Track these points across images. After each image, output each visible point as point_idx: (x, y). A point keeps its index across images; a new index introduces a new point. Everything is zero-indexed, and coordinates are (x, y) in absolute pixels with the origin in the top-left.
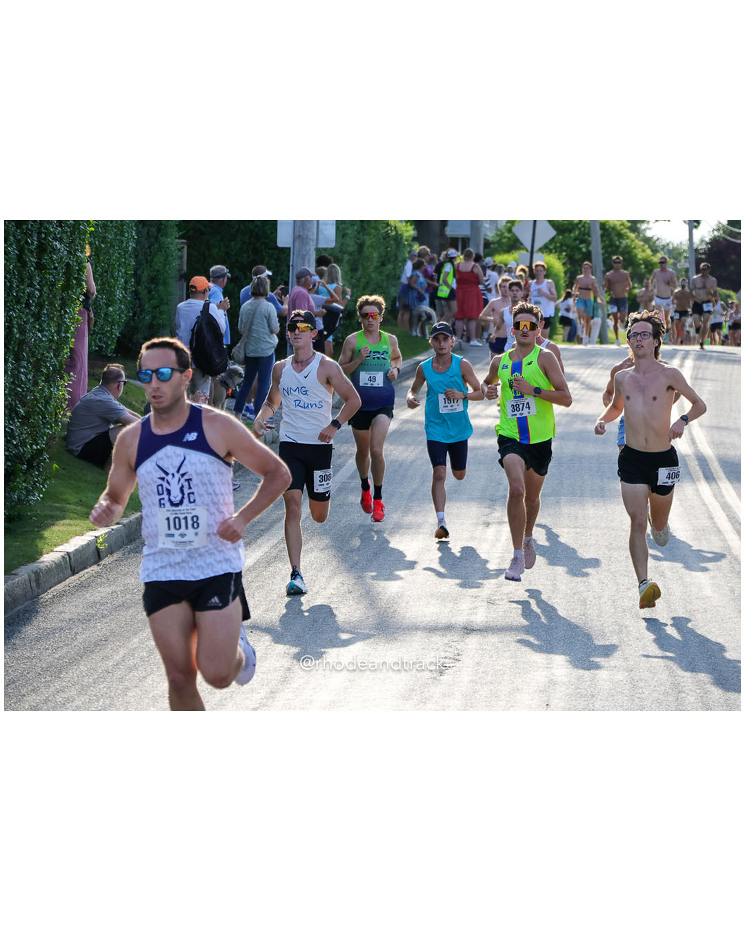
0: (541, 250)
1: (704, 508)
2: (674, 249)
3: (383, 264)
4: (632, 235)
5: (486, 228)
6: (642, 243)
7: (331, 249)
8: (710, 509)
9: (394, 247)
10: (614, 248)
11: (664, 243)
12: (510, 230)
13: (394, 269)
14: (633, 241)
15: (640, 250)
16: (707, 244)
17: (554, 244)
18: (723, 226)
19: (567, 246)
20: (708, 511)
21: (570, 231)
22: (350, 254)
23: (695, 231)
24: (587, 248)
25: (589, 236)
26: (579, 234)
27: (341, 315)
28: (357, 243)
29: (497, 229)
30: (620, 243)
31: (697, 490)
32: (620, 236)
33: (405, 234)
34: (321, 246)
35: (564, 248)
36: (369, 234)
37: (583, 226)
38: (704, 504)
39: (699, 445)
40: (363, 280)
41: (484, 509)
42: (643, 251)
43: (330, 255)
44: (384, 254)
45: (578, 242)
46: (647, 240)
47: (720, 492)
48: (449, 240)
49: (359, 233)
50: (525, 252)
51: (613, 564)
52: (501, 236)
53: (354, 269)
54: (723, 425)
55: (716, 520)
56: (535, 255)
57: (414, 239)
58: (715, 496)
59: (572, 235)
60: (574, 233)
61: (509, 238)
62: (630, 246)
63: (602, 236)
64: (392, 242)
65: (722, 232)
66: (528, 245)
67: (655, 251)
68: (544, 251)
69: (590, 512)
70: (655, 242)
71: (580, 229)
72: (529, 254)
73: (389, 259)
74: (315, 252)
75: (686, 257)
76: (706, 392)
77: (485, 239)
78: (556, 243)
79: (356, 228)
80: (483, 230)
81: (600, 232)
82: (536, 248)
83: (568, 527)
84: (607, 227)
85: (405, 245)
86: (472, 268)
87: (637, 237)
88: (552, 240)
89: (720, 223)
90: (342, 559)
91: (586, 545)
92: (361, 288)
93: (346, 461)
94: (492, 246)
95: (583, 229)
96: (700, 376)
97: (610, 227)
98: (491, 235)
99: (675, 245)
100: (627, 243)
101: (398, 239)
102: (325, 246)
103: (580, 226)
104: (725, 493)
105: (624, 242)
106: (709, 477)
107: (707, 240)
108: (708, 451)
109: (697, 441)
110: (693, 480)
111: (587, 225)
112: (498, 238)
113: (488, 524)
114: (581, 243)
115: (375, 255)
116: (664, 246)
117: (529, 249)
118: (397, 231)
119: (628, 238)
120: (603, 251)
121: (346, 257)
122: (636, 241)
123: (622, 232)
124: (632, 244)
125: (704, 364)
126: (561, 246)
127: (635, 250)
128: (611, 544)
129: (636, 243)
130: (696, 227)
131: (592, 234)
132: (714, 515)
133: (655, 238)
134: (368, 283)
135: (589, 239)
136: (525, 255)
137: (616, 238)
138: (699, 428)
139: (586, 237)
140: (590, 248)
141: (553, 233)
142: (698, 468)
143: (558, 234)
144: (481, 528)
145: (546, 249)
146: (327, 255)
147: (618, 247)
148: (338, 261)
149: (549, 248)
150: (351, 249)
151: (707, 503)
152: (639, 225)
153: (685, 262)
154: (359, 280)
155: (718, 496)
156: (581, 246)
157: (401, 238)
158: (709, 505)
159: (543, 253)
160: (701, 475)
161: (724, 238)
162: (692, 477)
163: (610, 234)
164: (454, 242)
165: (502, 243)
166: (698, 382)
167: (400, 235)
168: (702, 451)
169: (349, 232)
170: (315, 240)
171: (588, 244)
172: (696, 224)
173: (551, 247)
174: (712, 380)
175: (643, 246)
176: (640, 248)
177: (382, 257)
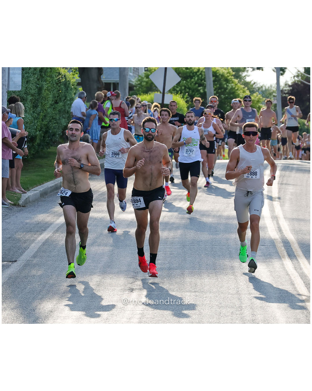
0: (170, 91)
1: (287, 277)
2: (266, 90)
3: (56, 102)
4: (236, 81)
5: (130, 75)
6: (243, 86)
7: (19, 91)
8: (292, 278)
9: (64, 89)
10: (223, 90)
11: (258, 86)
12: (147, 77)
13: (64, 106)
14: (236, 85)
15: (242, 91)
16: (290, 86)
17: (180, 88)
18: (302, 74)
19: (189, 89)
20: (290, 279)
21: (191, 78)
22: (32, 95)
23: (281, 77)
24: (204, 89)
25: (205, 81)
26: (198, 80)
27: (26, 139)
28: (37, 87)
29: (139, 76)
30: (227, 86)
31: (283, 264)
32: (227, 81)
33: (72, 81)
34: (11, 90)
35: (188, 90)
36: (46, 81)
37: (201, 74)
38: (288, 274)
39: (284, 232)
40: (41, 114)
41: (129, 279)
42: (244, 92)
43: (17, 96)
44: (57, 95)
45: (197, 85)
46: (247, 84)
47: (300, 265)
48: (104, 84)
49: (38, 80)
50: (159, 93)
51: (222, 318)
52: (141, 81)
53: (35, 106)
54: (301, 217)
55: (296, 285)
56: (166, 95)
57: (79, 84)
58: (295, 268)
59: (193, 80)
60: (194, 79)
61: (147, 82)
62: (234, 88)
63: (214, 81)
64: (62, 86)
65: (300, 78)
66: (161, 88)
67: (252, 92)
68: (173, 92)
69: (206, 281)
70: (252, 86)
71: (198, 76)
72: (162, 94)
73: (60, 99)
74: (7, 93)
75: (274, 96)
76: (289, 193)
77: (129, 84)
78: (181, 87)
79: (36, 76)
80: (129, 77)
81: (212, 79)
82: (167, 90)
83: (190, 291)
84: (218, 74)
85: (72, 88)
86: (120, 105)
87: (239, 82)
88: (178, 84)
89: (299, 71)
90: (27, 316)
91: (203, 304)
92: (40, 120)
93: (30, 245)
94: (135, 88)
95: (200, 76)
96: (285, 182)
97: (220, 75)
98: (134, 81)
99: (267, 88)
100: (232, 86)
101: (67, 84)
102: (14, 90)
103: (198, 74)
104: (302, 266)
105: (230, 85)
106: (292, 255)
107: (290, 84)
108: (291, 237)
109: (283, 229)
110: (280, 257)
111: (203, 73)
112: (139, 82)
113: (132, 290)
114: (199, 86)
115: (51, 96)
116: (259, 89)
117: (162, 92)
118: (66, 78)
119: (233, 82)
120: (215, 92)
121: (30, 98)
122: (239, 84)
123: (229, 78)
124: (235, 87)
125: (287, 173)
126: (185, 89)
127: (238, 91)
128: (221, 304)
129: (238, 86)
130: (282, 74)
131: (207, 79)
132: (295, 282)
133: (252, 82)
134: (45, 116)
135: (205, 83)
136: (159, 95)
137: (224, 83)
138: (284, 220)
139: (203, 81)
140: (206, 90)
141: (179, 79)
142: (283, 248)
143: (181, 80)
144: (127, 292)
145: (174, 90)
146: (16, 96)
147: (226, 89)
148: (23, 100)
149: (176, 90)
150: (33, 92)
151: (290, 273)
152: (241, 73)
153: (274, 99)
154: (38, 114)
155: (298, 268)
156: (199, 88)
157: (69, 84)
158: (291, 275)
159: (172, 93)
160: (286, 254)
161: (302, 82)
162: (279, 256)
163: (220, 80)
164: (107, 86)
165: (142, 86)
166: (284, 186)
167: (69, 81)
168: (286, 236)
169: (32, 79)
170: (7, 85)
171: (205, 87)
172: (281, 72)
173: (178, 89)
174: (293, 185)
175: (244, 88)
176: (241, 89)
177: (55, 97)
